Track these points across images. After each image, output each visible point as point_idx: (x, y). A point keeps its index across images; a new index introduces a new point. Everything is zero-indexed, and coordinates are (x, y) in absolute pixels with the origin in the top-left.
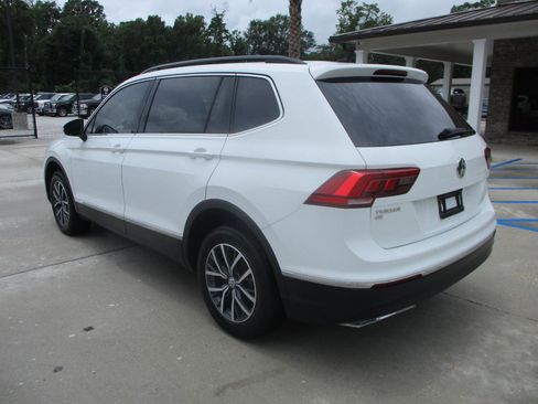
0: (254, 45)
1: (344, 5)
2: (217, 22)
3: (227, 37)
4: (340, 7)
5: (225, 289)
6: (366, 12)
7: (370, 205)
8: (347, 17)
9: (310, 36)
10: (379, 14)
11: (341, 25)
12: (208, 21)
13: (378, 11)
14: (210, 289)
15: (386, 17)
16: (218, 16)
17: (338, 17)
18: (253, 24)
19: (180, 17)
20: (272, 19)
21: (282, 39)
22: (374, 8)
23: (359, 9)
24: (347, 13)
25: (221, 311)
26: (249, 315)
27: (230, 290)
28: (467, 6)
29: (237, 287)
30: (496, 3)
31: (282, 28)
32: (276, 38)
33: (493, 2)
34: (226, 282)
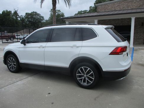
0: (27, 20)
2: (16, 13)
3: (19, 17)
4: (51, 10)
5: (83, 78)
6: (57, 12)
7: (122, 54)
9: (43, 17)
10: (61, 12)
11: (51, 15)
12: (13, 12)
13: (60, 12)
14: (78, 79)
15: (63, 13)
16: (16, 11)
17: (50, 13)
18: (26, 14)
19: (4, 11)
20: (32, 13)
21: (35, 18)
25: (82, 83)
26: (92, 82)
27: (85, 78)
28: (81, 11)
29: (87, 77)
30: (88, 11)
31: (35, 15)
32: (33, 18)
33: (87, 11)
34: (83, 76)
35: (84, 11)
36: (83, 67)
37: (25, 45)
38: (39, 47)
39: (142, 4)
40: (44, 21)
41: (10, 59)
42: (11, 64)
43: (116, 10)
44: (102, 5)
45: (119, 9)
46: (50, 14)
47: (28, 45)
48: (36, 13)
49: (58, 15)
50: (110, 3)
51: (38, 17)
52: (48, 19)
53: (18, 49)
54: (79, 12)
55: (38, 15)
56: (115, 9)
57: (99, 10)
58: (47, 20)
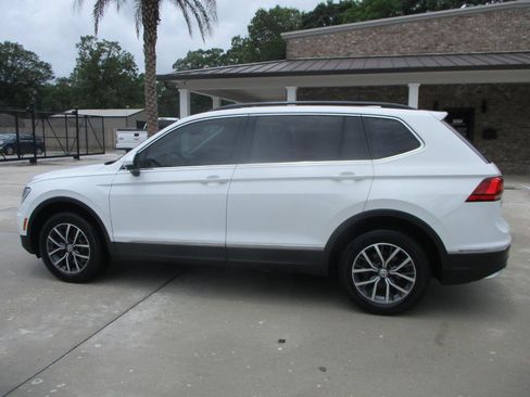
1: (83, 39)
4: (80, 41)
5: (376, 280)
6: (108, 49)
8: (88, 52)
9: (47, 67)
10: (121, 52)
11: (82, 59)
13: (119, 49)
14: (357, 284)
15: (128, 55)
17: (78, 50)
21: (13, 68)
22: (115, 45)
23: (100, 45)
24: (88, 48)
25: (373, 298)
26: (406, 292)
27: (382, 280)
28: (201, 51)
29: (389, 276)
30: (225, 52)
31: (13, 56)
32: (6, 67)
33: (222, 51)
34: (377, 274)
35: (208, 52)
36: (376, 246)
37: (136, 174)
38: (204, 183)
39: (432, 40)
40: (52, 82)
41: (63, 230)
42: (62, 247)
43: (352, 56)
44: (303, 37)
45: (361, 54)
46: (79, 57)
47: (152, 174)
48: (16, 47)
49: (109, 60)
50: (332, 33)
51: (28, 65)
52: (68, 76)
53: (106, 190)
54: (190, 52)
55: (28, 55)
56: (350, 53)
57: (296, 54)
58: (63, 81)
